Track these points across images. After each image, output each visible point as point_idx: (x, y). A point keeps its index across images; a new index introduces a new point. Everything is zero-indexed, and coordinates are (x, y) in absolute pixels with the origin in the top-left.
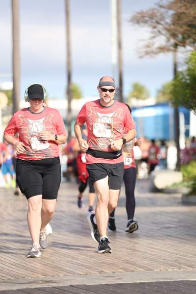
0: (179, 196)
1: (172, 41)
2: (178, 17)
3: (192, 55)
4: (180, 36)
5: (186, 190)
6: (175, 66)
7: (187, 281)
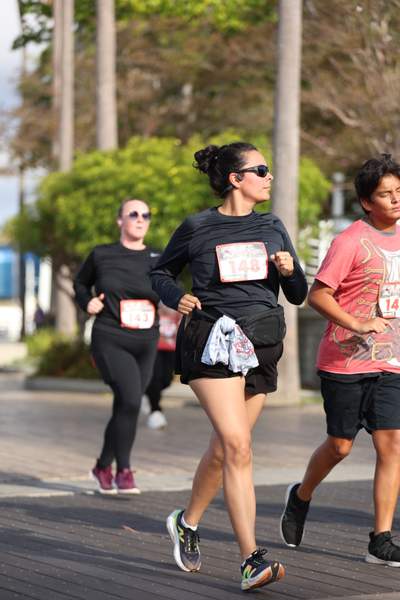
0: (20, 378)
1: (18, 162)
2: (26, 130)
3: (45, 181)
4: (28, 156)
5: (30, 369)
6: (22, 196)
7: (25, 498)
